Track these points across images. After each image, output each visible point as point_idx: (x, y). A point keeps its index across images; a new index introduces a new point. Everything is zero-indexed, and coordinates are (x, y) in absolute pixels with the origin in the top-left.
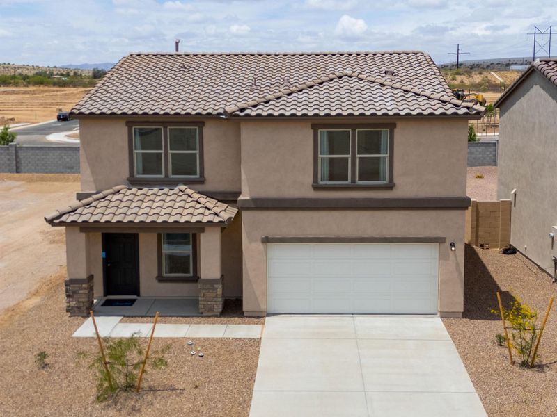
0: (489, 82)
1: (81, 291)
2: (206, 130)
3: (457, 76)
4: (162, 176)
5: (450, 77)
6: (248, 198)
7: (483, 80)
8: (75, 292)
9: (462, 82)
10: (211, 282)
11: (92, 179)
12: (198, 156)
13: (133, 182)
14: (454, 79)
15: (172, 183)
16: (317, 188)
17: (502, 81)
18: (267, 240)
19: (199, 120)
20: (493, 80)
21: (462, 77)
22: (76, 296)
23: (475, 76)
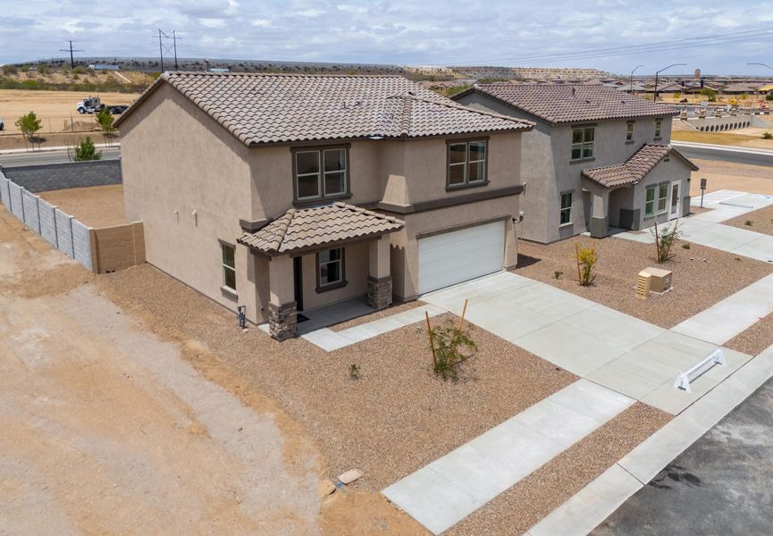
0: (115, 81)
1: (291, 314)
2: (352, 151)
3: (79, 75)
4: (319, 196)
5: (72, 76)
6: (408, 205)
7: (108, 79)
8: (286, 316)
9: (86, 81)
10: (385, 279)
11: (261, 207)
12: (345, 175)
13: (298, 205)
14: (76, 78)
15: (329, 202)
16: (448, 190)
17: (129, 81)
18: (420, 237)
19: (345, 143)
20: (119, 79)
21: (85, 76)
22: (287, 320)
23: (99, 76)
